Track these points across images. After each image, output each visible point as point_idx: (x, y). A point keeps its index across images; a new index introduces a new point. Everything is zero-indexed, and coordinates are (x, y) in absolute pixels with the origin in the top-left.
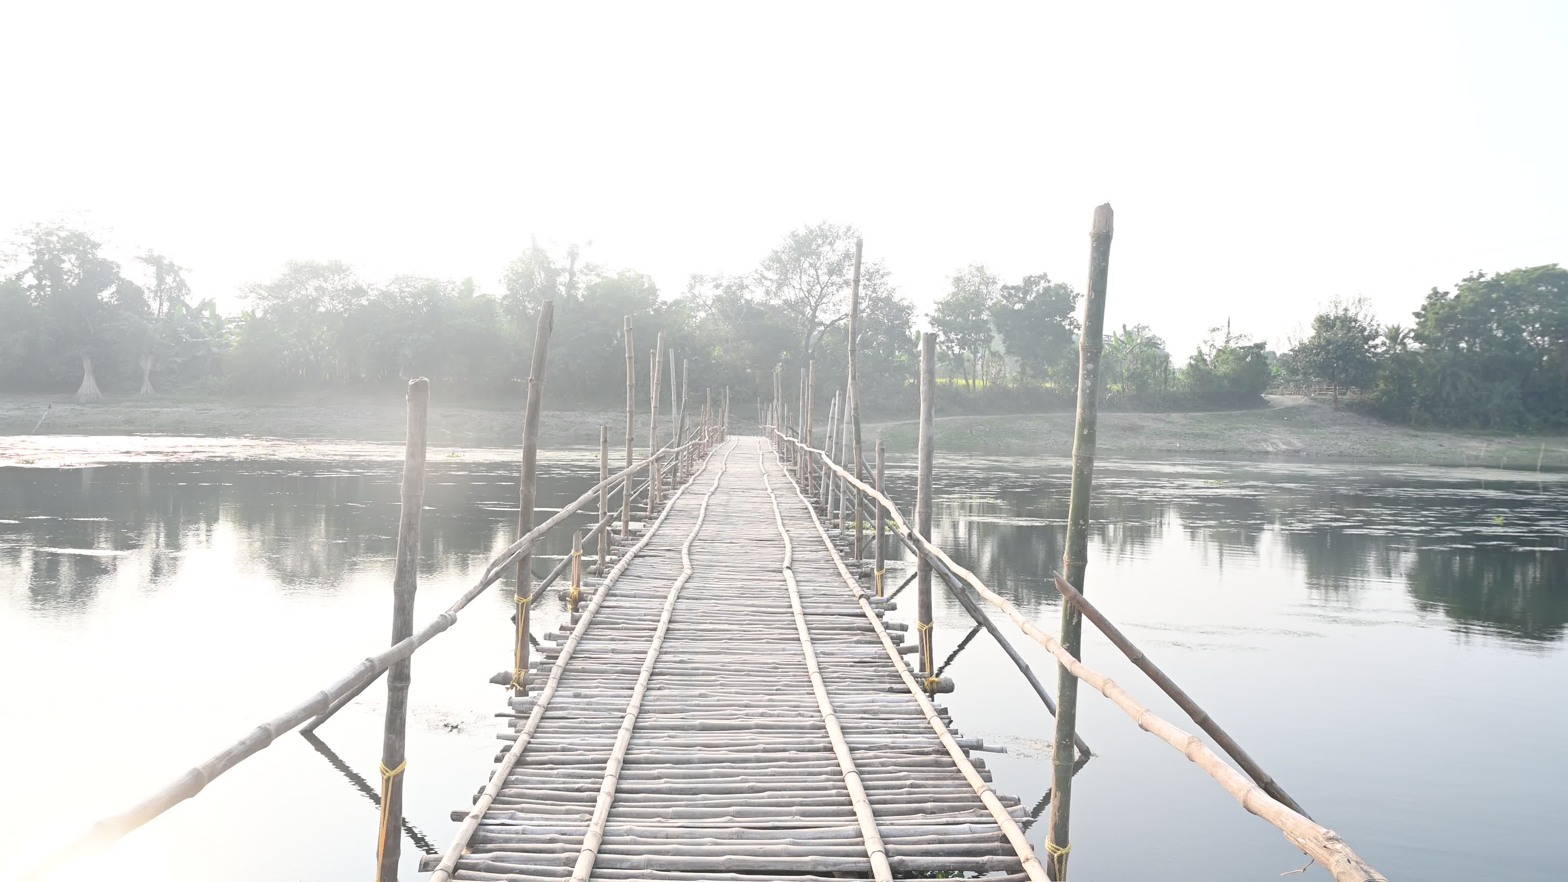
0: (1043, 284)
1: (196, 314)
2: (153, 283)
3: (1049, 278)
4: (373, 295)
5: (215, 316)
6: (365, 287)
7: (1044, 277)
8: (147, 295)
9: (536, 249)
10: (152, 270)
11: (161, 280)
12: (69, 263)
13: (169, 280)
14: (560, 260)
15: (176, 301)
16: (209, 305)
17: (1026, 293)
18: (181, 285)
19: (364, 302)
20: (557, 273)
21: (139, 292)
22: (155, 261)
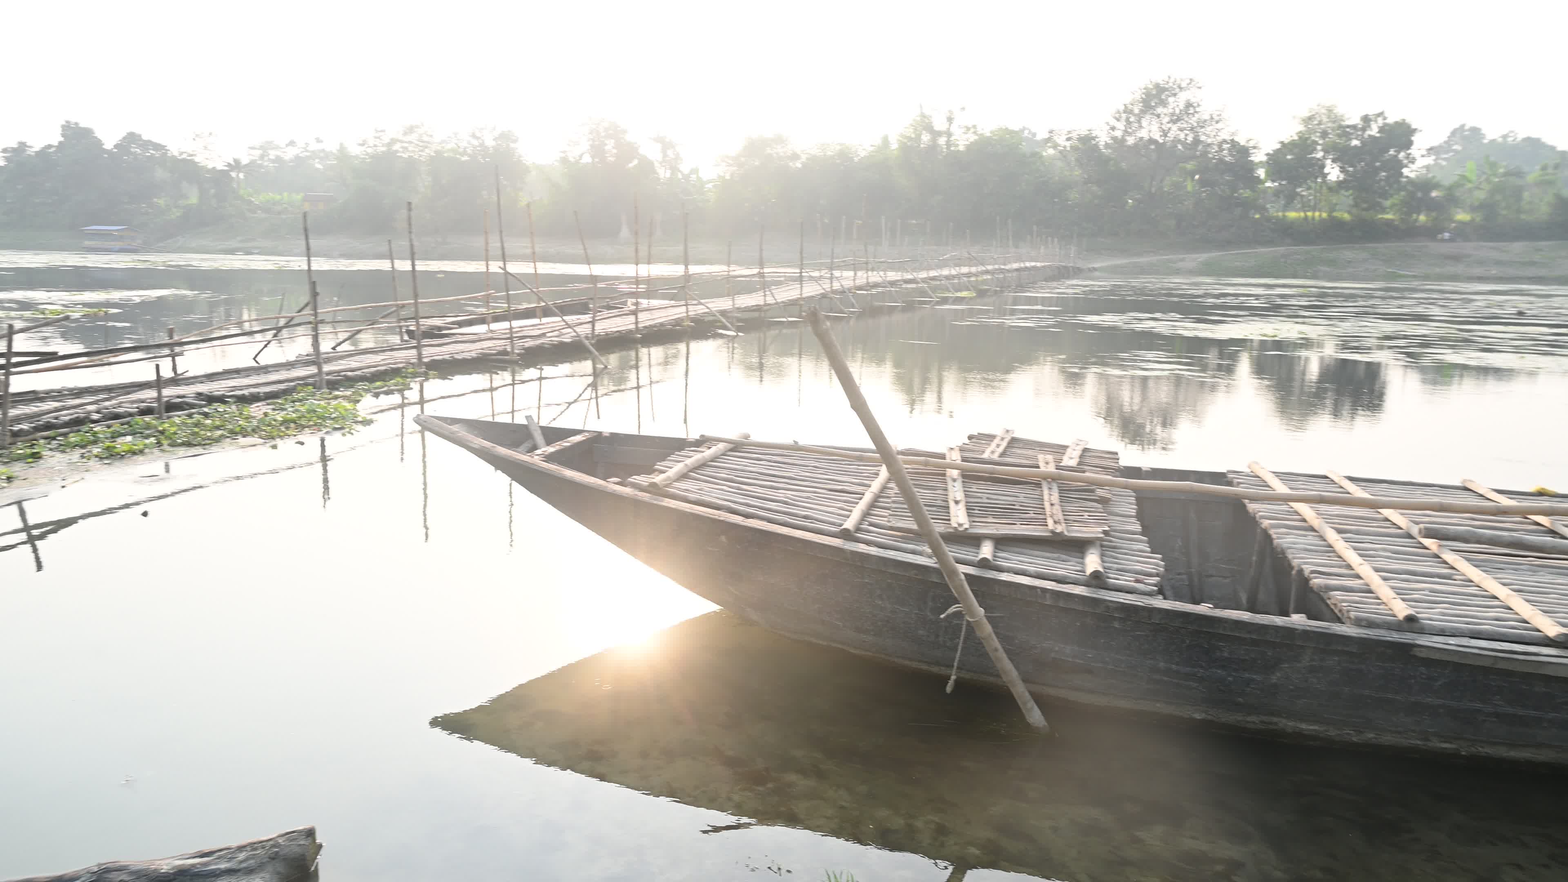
0: (1380, 121)
1: (686, 177)
2: (660, 157)
3: (1386, 115)
4: (804, 158)
5: (699, 178)
6: (799, 153)
7: (1381, 114)
8: (657, 164)
9: (923, 116)
10: (659, 146)
11: (665, 155)
12: (610, 145)
13: (670, 153)
14: (940, 125)
15: (674, 169)
16: (695, 171)
17: (1364, 129)
18: (677, 157)
19: (799, 165)
20: (939, 134)
21: (651, 164)
22: (660, 140)
